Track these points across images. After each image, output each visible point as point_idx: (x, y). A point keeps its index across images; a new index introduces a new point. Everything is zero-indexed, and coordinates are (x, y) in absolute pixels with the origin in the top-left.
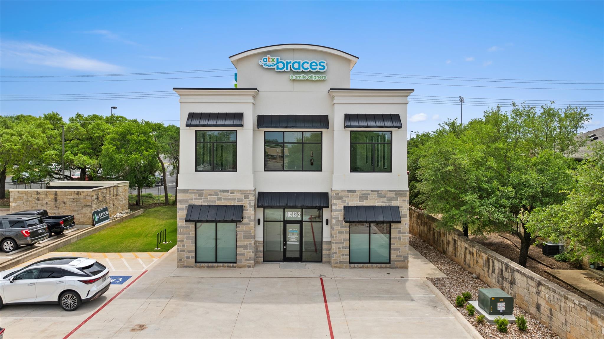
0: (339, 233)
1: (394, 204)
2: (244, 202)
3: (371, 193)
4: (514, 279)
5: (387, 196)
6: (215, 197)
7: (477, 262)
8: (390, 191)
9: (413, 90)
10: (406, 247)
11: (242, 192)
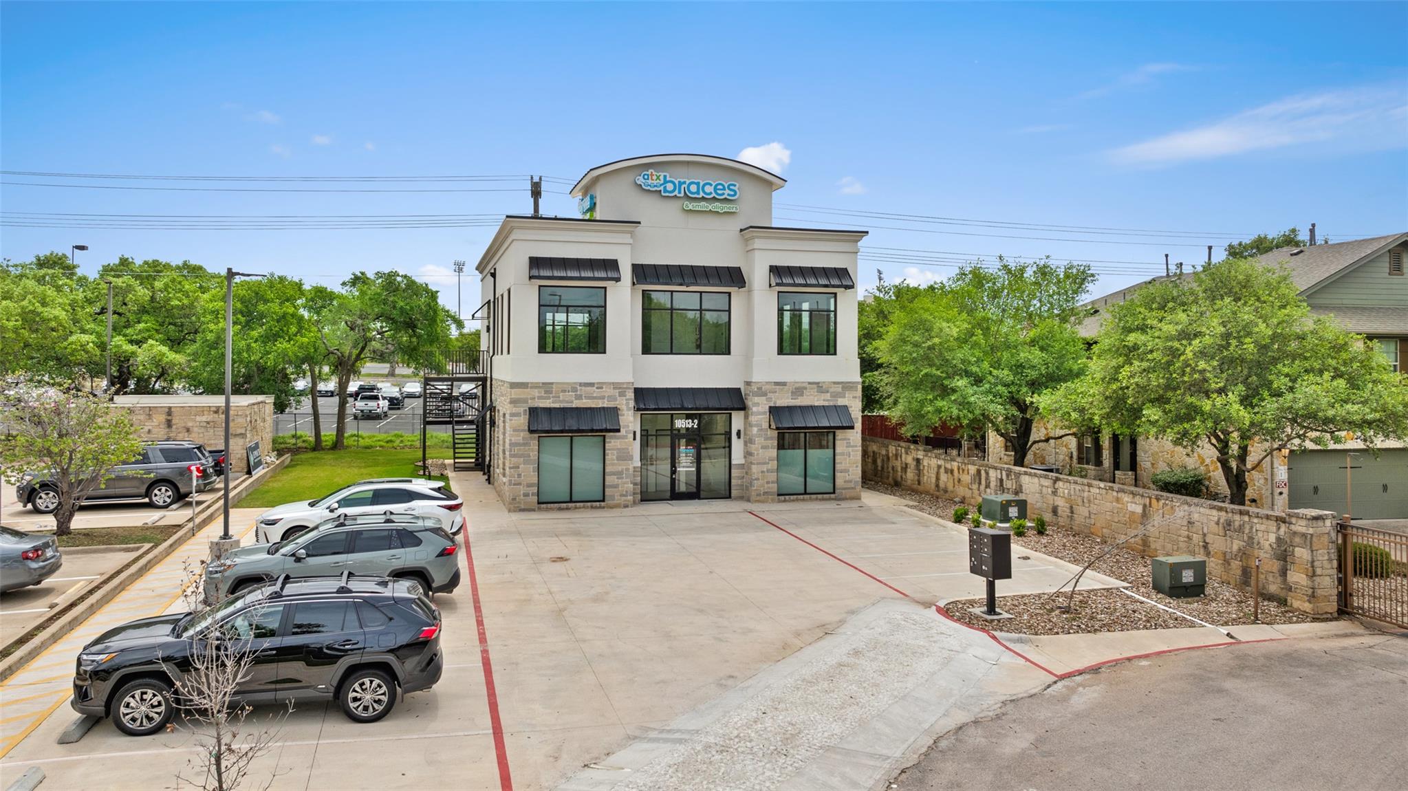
0: (762, 448)
1: (841, 402)
2: (617, 402)
3: (808, 386)
4: (1021, 486)
5: (831, 390)
6: (571, 395)
7: (959, 480)
8: (834, 383)
9: (867, 232)
10: (857, 467)
11: (616, 386)
